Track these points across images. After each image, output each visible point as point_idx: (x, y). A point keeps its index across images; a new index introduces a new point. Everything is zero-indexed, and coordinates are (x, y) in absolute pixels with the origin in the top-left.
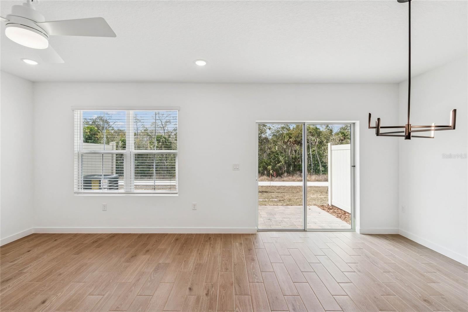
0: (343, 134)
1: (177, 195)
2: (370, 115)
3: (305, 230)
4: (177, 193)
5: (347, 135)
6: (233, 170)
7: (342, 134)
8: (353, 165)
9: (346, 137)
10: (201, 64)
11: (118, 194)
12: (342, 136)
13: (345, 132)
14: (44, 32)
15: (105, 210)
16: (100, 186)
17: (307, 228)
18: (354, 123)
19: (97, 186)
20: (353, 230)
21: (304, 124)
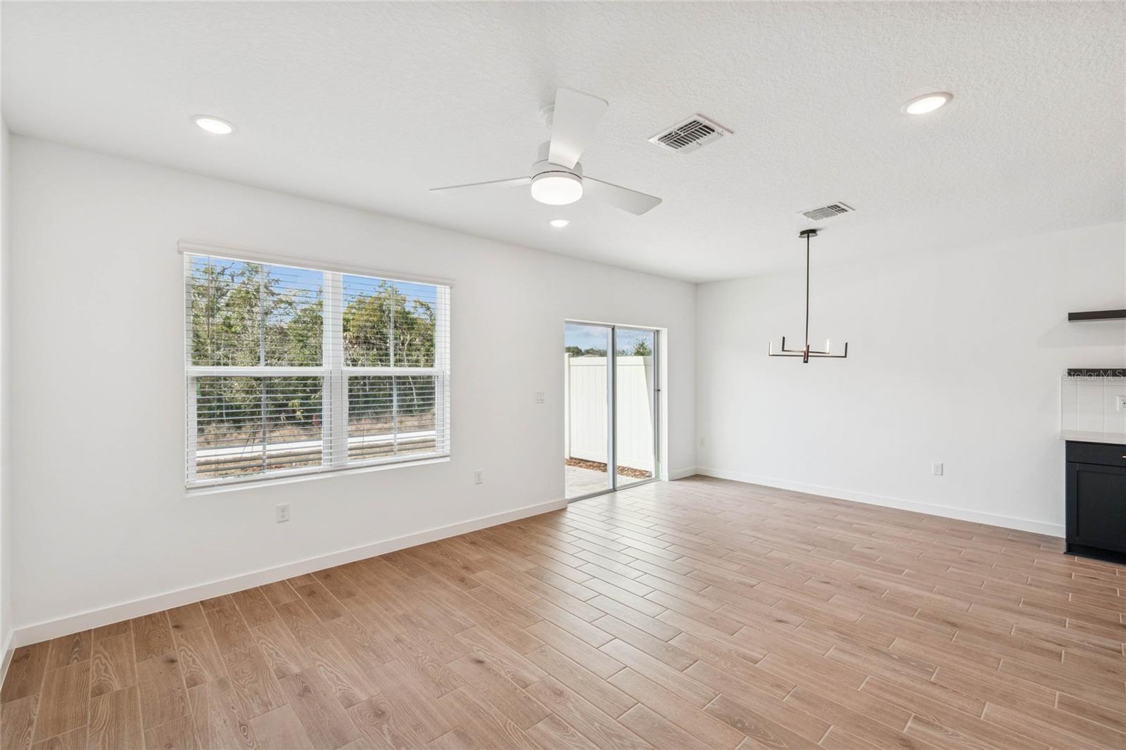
1: (448, 459)
2: (784, 338)
4: (448, 456)
6: (536, 403)
8: (657, 389)
11: (306, 476)
15: (284, 519)
18: (658, 331)
20: (657, 478)
21: (613, 329)
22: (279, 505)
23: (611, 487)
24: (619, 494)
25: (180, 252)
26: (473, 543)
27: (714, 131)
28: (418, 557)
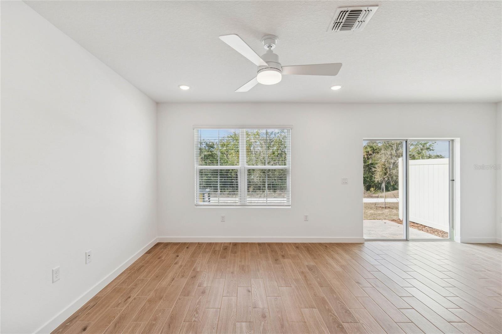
0: (372, 148)
1: (290, 207)
3: (408, 240)
4: (290, 206)
5: (376, 150)
6: (342, 184)
7: (370, 147)
8: (451, 179)
9: (375, 151)
11: (231, 206)
12: (371, 151)
13: (374, 146)
15: (223, 221)
17: (410, 238)
18: (453, 140)
20: (451, 239)
21: (406, 141)
22: (222, 215)
23: (405, 238)
24: (410, 244)
25: (194, 129)
26: (297, 247)
27: (362, 11)
28: (270, 247)
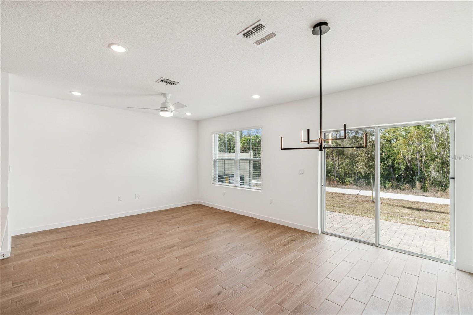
1: (261, 191)
3: (376, 244)
6: (299, 175)
10: (256, 97)
11: (231, 186)
14: (169, 110)
16: (229, 181)
18: (453, 121)
19: (228, 181)
